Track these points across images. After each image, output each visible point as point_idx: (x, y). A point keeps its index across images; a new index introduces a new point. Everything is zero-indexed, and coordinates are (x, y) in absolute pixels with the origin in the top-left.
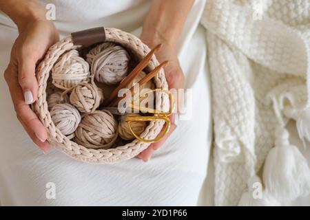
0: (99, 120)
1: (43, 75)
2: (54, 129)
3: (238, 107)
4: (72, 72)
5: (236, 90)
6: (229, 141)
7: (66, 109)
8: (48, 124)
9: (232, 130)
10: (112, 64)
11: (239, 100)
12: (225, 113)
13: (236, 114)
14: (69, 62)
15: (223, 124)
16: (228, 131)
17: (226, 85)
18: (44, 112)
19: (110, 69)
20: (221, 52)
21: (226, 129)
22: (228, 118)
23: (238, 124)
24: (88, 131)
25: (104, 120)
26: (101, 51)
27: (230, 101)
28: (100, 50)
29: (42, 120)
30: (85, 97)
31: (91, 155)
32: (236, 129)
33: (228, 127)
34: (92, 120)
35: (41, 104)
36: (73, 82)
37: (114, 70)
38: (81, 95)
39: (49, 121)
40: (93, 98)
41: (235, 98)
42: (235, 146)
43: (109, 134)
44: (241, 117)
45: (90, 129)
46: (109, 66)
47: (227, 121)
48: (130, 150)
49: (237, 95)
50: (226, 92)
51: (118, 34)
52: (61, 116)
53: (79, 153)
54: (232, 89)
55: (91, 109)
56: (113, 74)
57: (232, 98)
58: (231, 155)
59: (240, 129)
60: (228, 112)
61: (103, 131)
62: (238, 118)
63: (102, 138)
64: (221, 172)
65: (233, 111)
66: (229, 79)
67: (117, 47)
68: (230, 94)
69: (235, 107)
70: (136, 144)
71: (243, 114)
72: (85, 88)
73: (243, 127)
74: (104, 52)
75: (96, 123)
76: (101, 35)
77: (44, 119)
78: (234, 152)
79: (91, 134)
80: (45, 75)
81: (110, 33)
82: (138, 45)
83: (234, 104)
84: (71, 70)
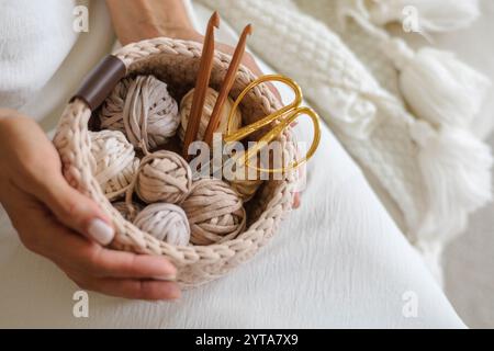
0: (209, 192)
2: (171, 249)
3: (325, 54)
4: (115, 157)
5: (304, 37)
6: (353, 105)
7: (156, 213)
8: (159, 250)
9: (343, 87)
10: (155, 105)
11: (318, 46)
12: (316, 75)
13: (330, 64)
14: (97, 149)
15: (326, 91)
16: (341, 94)
17: (286, 40)
18: (139, 237)
19: (159, 114)
21: (336, 93)
22: (324, 77)
23: (344, 74)
24: (208, 221)
25: (214, 187)
27: (309, 56)
29: (147, 251)
30: (167, 173)
32: (347, 82)
33: (335, 89)
34: (201, 200)
35: (123, 230)
37: (164, 111)
38: (162, 175)
39: (156, 244)
40: (179, 167)
41: (312, 46)
42: (364, 105)
43: (237, 201)
44: (340, 63)
45: (208, 215)
46: (155, 110)
47: (328, 83)
49: (310, 40)
50: (294, 48)
52: (160, 227)
53: (232, 253)
54: (298, 37)
55: (187, 186)
56: (168, 118)
57: (308, 50)
58: (366, 121)
59: (351, 78)
60: (319, 70)
61: (227, 203)
62: (337, 67)
63: (232, 214)
65: (323, 64)
66: (284, 29)
68: (301, 48)
69: (321, 58)
71: (338, 58)
72: (156, 161)
74: (129, 96)
75: (209, 200)
76: (116, 67)
77: (148, 247)
78: (369, 114)
79: (215, 220)
80: (92, 184)
81: (126, 57)
82: (174, 47)
83: (316, 55)
84: (110, 156)
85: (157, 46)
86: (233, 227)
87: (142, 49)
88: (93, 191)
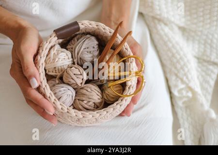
0: (89, 90)
1: (41, 65)
2: (58, 103)
3: (182, 63)
4: (61, 60)
5: (177, 52)
6: (182, 89)
7: (63, 87)
8: (53, 101)
9: (182, 80)
10: (88, 48)
11: (181, 58)
12: (173, 69)
13: (182, 68)
14: (56, 54)
15: (174, 78)
16: (179, 82)
17: (169, 50)
18: (48, 92)
19: (88, 52)
20: (159, 27)
22: (176, 72)
23: (185, 75)
24: (83, 101)
25: (93, 89)
26: (78, 40)
27: (175, 60)
28: (76, 40)
29: (49, 99)
30: (75, 74)
31: (91, 116)
32: (185, 79)
33: (178, 79)
34: (84, 91)
35: (44, 86)
36: (62, 67)
37: (90, 52)
38: (72, 74)
39: (53, 98)
40: (81, 75)
41: (178, 57)
42: (187, 92)
43: (99, 99)
44: (186, 70)
45: (84, 99)
46: (87, 50)
47: (176, 75)
48: (119, 106)
49: (179, 54)
50: (170, 55)
51: (88, 24)
52: (60, 93)
54: (174, 51)
55: (81, 84)
56: (90, 55)
57: (176, 58)
58: (185, 99)
59: (187, 78)
60: (176, 68)
61: (94, 98)
62: (184, 70)
63: (94, 103)
64: (182, 114)
65: (179, 66)
66: (170, 45)
67: (88, 36)
68: (173, 55)
69: (179, 64)
70: (122, 100)
71: (187, 67)
72: (73, 68)
73: (190, 76)
74: (80, 40)
75: (87, 93)
77: (49, 97)
78: (188, 97)
79: (85, 102)
80: (42, 64)
81: (82, 24)
82: (104, 29)
83: (178, 62)
84: (59, 58)
85: (97, 26)
86: (92, 108)
87: (90, 24)
88: (41, 67)
